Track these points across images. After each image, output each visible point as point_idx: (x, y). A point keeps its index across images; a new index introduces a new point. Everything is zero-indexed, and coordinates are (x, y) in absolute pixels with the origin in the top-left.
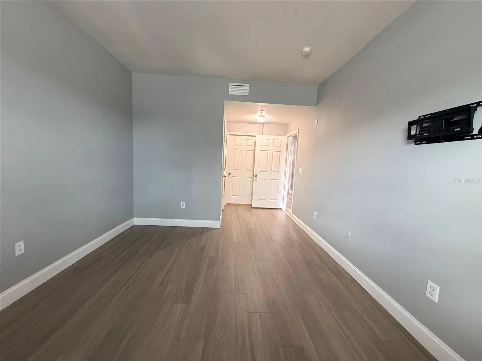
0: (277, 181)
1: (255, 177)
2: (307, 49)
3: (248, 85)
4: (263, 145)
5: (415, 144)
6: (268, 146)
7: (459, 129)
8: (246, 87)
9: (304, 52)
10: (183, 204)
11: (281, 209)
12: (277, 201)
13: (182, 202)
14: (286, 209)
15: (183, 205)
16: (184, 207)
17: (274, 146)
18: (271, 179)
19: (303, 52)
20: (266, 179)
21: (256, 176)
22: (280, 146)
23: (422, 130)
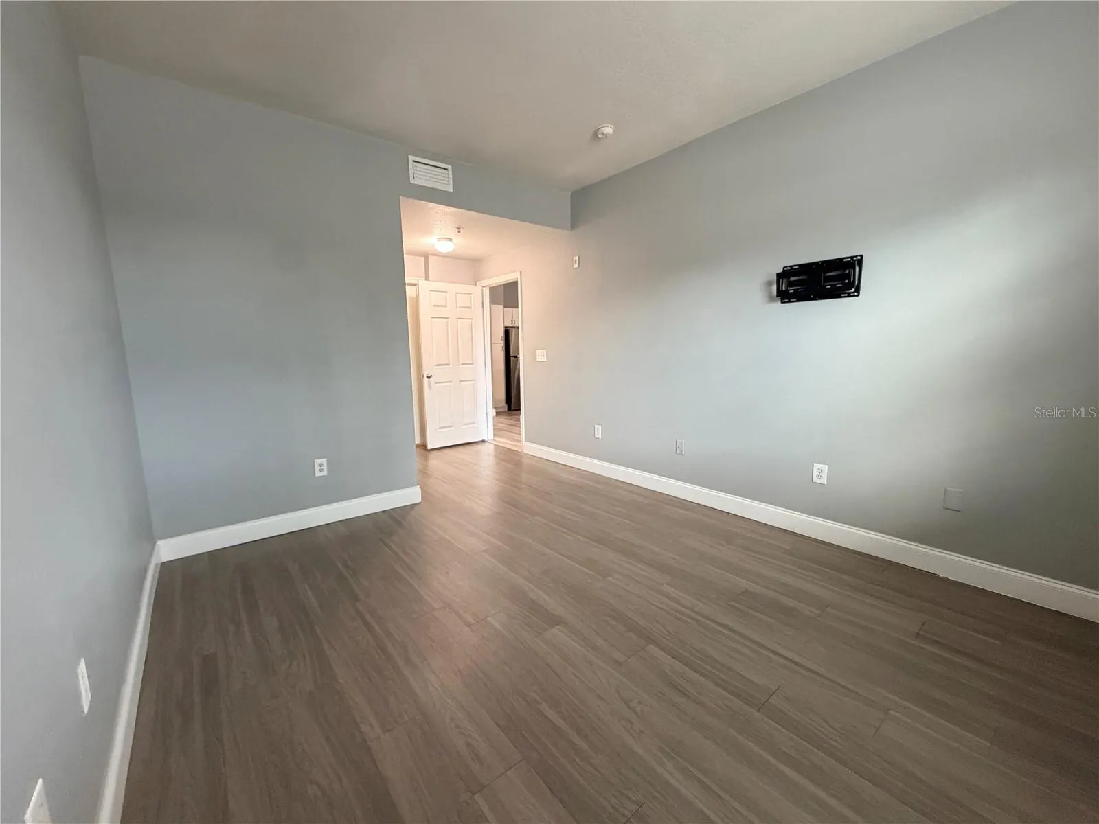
0: (472, 382)
1: (426, 380)
2: (608, 130)
3: (449, 167)
4: (435, 306)
5: (782, 302)
6: (445, 306)
7: (841, 285)
8: (446, 172)
9: (603, 133)
10: (321, 465)
11: (483, 441)
12: (476, 425)
13: (317, 462)
14: (494, 440)
15: (321, 467)
16: (325, 473)
17: (458, 306)
18: (460, 381)
19: (600, 131)
20: (450, 382)
21: (428, 377)
22: (470, 308)
23: (790, 284)
